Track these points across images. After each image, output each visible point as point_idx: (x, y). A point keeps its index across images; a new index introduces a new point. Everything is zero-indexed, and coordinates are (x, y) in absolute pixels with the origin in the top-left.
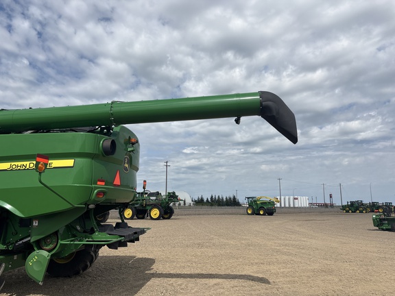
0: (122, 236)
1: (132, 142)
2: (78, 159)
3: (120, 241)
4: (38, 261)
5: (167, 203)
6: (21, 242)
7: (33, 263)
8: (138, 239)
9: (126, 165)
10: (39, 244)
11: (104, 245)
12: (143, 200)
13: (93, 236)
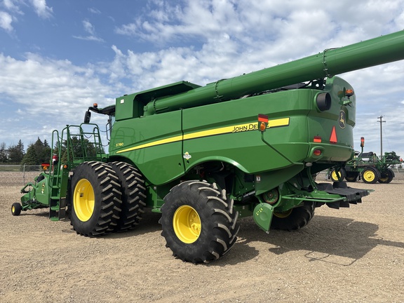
0: (343, 196)
1: (347, 93)
2: (293, 117)
3: (342, 200)
4: (263, 213)
5: (385, 165)
6: (247, 195)
7: (259, 213)
8: (360, 201)
9: (342, 121)
10: (263, 198)
11: (323, 203)
12: (353, 162)
13: (312, 193)
